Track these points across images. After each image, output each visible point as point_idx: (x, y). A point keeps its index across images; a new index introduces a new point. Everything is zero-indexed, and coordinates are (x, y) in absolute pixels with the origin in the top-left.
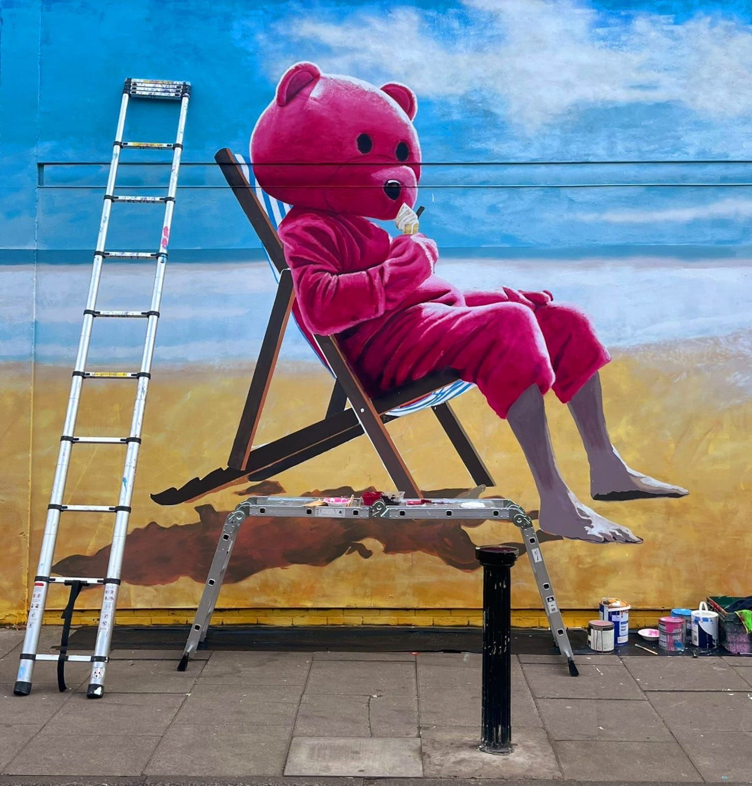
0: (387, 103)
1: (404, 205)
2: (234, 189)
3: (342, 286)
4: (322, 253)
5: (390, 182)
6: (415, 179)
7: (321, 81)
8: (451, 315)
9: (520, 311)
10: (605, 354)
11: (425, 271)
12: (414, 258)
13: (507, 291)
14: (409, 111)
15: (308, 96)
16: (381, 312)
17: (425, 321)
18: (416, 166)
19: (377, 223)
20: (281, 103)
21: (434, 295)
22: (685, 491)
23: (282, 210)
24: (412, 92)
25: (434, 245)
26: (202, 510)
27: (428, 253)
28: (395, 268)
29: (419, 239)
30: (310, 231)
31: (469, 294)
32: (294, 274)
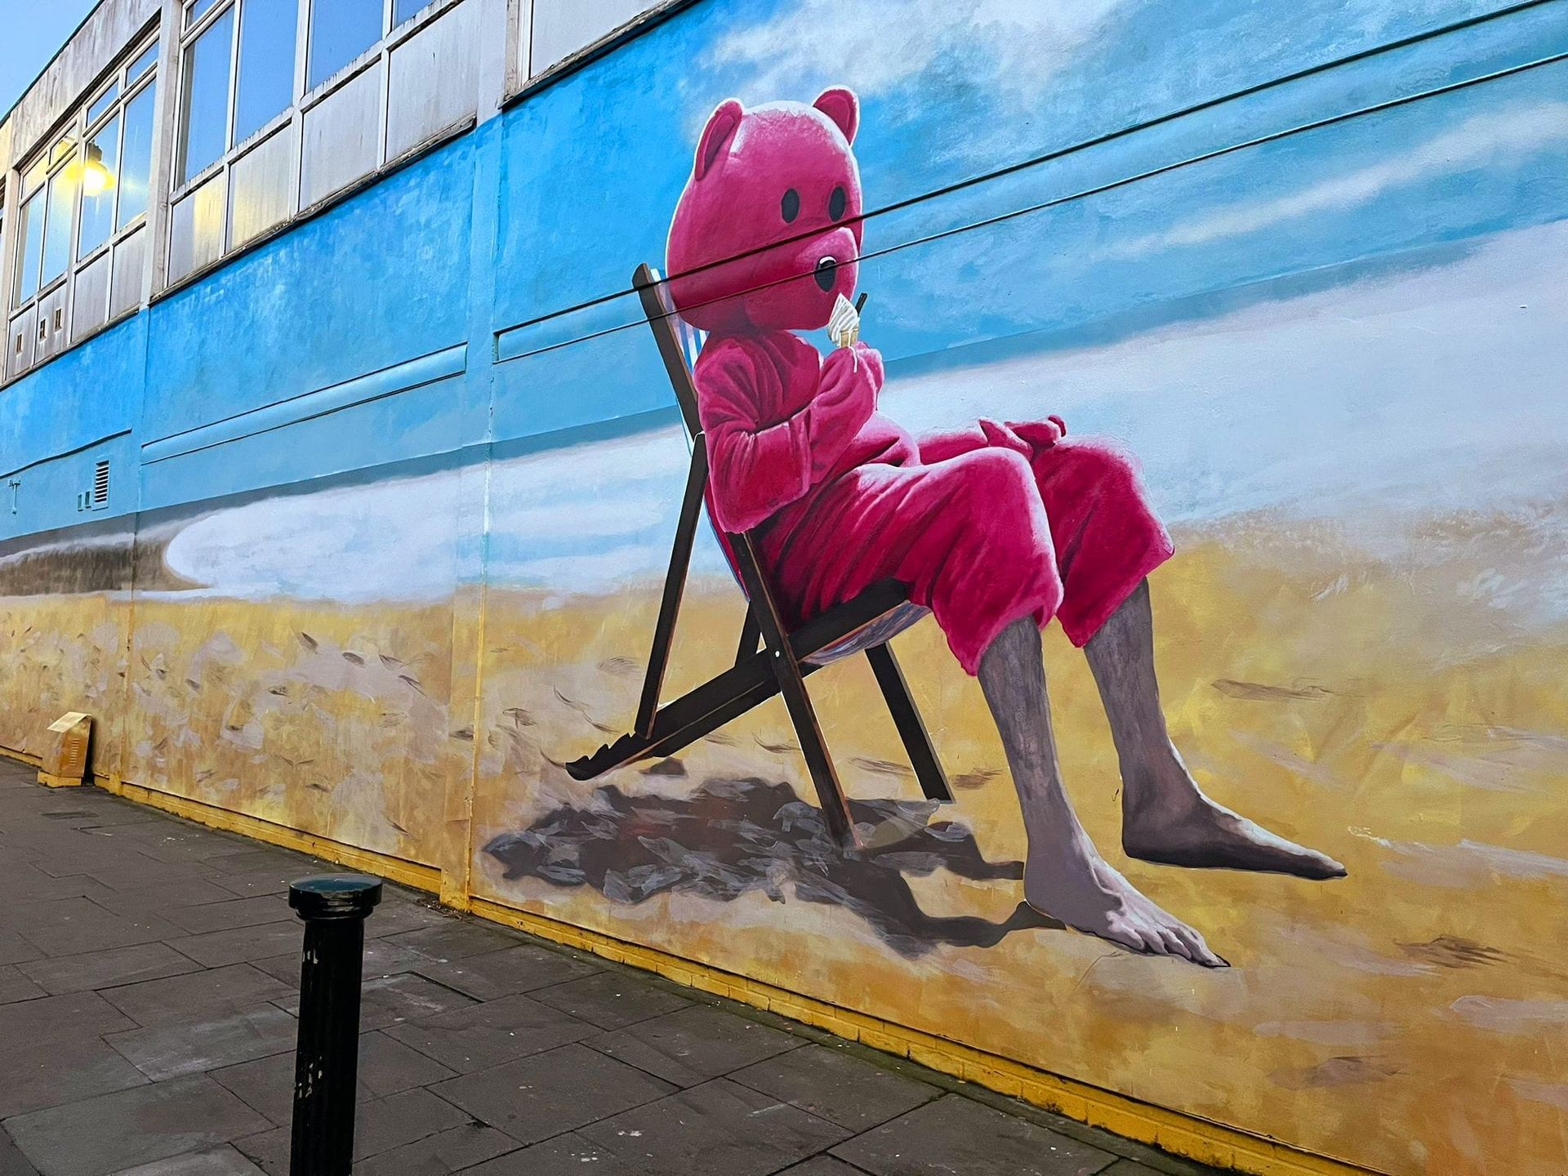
0: (820, 128)
1: (841, 296)
3: (760, 448)
5: (822, 262)
6: (855, 247)
7: (743, 123)
8: (898, 484)
9: (1006, 462)
10: (1162, 539)
11: (865, 409)
12: (850, 390)
13: (987, 427)
14: (847, 130)
15: (727, 153)
16: (806, 489)
17: (862, 498)
18: (855, 223)
19: (804, 336)
20: (699, 176)
21: (874, 451)
24: (853, 94)
25: (879, 357)
26: (611, 792)
27: (870, 374)
28: (824, 409)
29: (857, 353)
30: (726, 368)
31: (926, 440)
32: (708, 439)
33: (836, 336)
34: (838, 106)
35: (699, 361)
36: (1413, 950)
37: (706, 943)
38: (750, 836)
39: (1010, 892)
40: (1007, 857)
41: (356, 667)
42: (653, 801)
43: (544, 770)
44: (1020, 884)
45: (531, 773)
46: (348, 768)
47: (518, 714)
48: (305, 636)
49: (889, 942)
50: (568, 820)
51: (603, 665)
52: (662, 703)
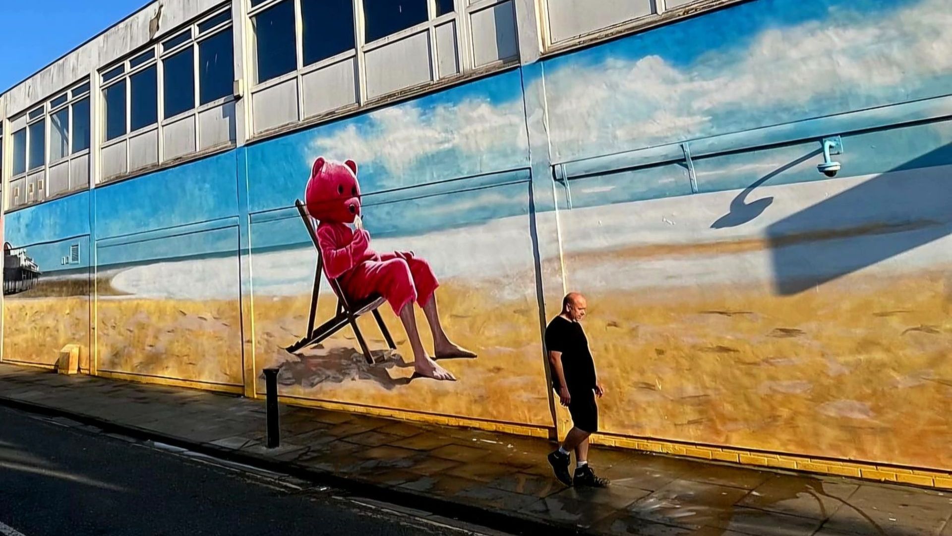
0: (347, 170)
1: (356, 215)
2: (302, 216)
3: (338, 255)
4: (330, 241)
5: (351, 205)
6: (359, 203)
7: (325, 164)
8: (376, 266)
9: (402, 262)
11: (365, 246)
12: (361, 241)
13: (396, 253)
14: (355, 171)
15: (321, 171)
16: (352, 266)
17: (367, 270)
18: (359, 197)
19: (348, 225)
20: (313, 176)
21: (369, 257)
22: (476, 354)
24: (355, 162)
25: (368, 233)
26: (300, 355)
27: (366, 237)
28: (355, 245)
29: (362, 231)
30: (326, 231)
31: (382, 256)
32: (322, 251)
33: (356, 226)
34: (351, 164)
35: (318, 229)
36: (490, 371)
37: (334, 395)
38: (344, 364)
39: (412, 370)
40: (410, 361)
41: (204, 321)
42: (315, 357)
43: (278, 350)
44: (414, 367)
45: (274, 352)
46: (204, 356)
47: (268, 334)
48: (181, 311)
49: (385, 387)
50: (288, 365)
51: (295, 318)
52: (315, 328)
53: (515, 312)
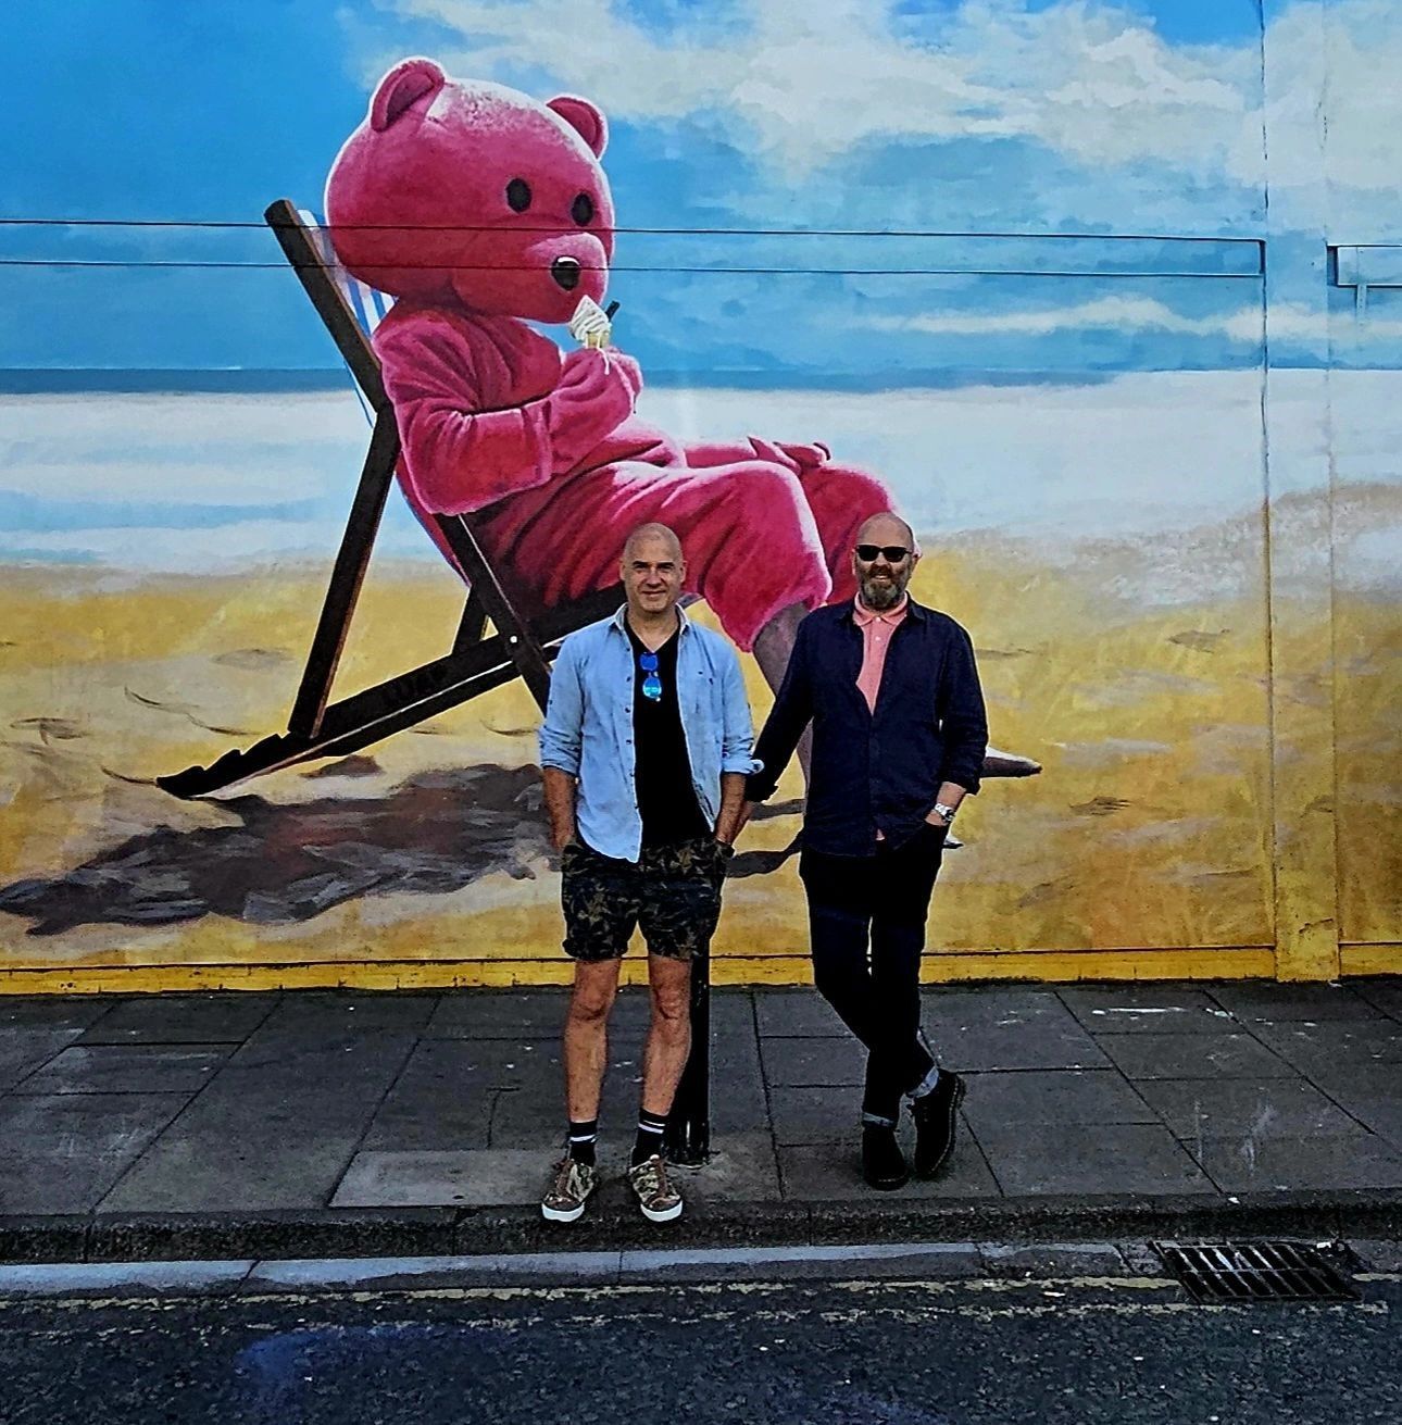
0: (555, 130)
1: (586, 298)
2: (298, 269)
3: (480, 431)
4: (446, 378)
5: (561, 260)
6: (604, 256)
7: (446, 89)
8: (663, 483)
9: (776, 475)
12: (599, 389)
13: (754, 443)
14: (594, 142)
15: (423, 115)
16: (546, 478)
17: (620, 493)
18: (604, 234)
19: (537, 328)
20: (377, 126)
21: (635, 450)
22: (1037, 765)
23: (379, 306)
24: (599, 111)
25: (636, 365)
27: (624, 377)
28: (570, 403)
29: (610, 356)
30: (427, 341)
31: (693, 447)
32: (399, 412)
33: (581, 335)
35: (382, 328)
38: (482, 822)
39: (790, 824)
42: (328, 805)
43: (109, 791)
44: (799, 816)
47: (44, 726)
50: (165, 844)
51: (219, 660)
52: (334, 698)
53: (1175, 641)
